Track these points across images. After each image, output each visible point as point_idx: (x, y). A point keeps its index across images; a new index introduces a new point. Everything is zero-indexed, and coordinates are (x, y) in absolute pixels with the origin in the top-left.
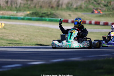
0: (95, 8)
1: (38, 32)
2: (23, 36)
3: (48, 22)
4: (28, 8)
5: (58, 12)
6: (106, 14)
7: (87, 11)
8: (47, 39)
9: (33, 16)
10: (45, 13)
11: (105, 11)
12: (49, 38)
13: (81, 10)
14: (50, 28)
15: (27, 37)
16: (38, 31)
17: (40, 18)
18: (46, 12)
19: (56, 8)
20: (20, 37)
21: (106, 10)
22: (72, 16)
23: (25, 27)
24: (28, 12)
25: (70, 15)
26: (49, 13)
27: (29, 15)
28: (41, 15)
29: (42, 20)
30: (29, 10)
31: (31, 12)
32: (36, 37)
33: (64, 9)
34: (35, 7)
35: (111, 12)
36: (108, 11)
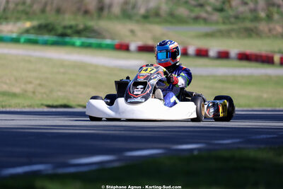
0: (193, 15)
1: (64, 73)
2: (30, 83)
4: (27, 14)
5: (103, 24)
7: (171, 23)
9: (42, 34)
10: (71, 27)
11: (217, 23)
13: (158, 20)
15: (40, 85)
16: (62, 70)
17: (60, 39)
18: (73, 23)
20: (23, 86)
21: (220, 20)
22: (140, 34)
23: (29, 62)
24: (28, 24)
25: (132, 32)
26: (81, 27)
27: (32, 31)
28: (60, 31)
30: (29, 19)
31: (36, 23)
33: (117, 18)
34: (43, 11)
35: (235, 27)
36: (224, 23)
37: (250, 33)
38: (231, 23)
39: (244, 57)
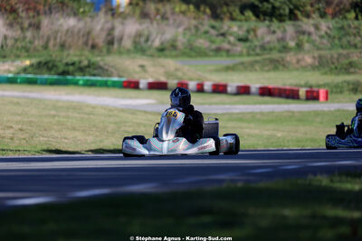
0: (214, 46)
1: (54, 116)
2: (11, 127)
3: (82, 89)
4: (28, 51)
5: (110, 60)
6: (242, 63)
7: (190, 56)
8: (79, 135)
9: (41, 74)
10: (73, 64)
11: (241, 55)
12: (83, 131)
13: (174, 53)
14: (88, 106)
15: (21, 130)
16: (53, 112)
17: (61, 77)
18: (76, 59)
19: (105, 50)
21: (245, 51)
22: (150, 69)
23: (17, 104)
24: (28, 63)
25: (142, 66)
26: (85, 63)
27: (30, 70)
28: (61, 68)
29: (66, 83)
30: (29, 57)
31: (35, 61)
32: (45, 130)
33: (128, 51)
34: (46, 47)
35: (258, 58)
36: (249, 55)
37: (276, 65)
38: (258, 55)
39: (266, 92)
